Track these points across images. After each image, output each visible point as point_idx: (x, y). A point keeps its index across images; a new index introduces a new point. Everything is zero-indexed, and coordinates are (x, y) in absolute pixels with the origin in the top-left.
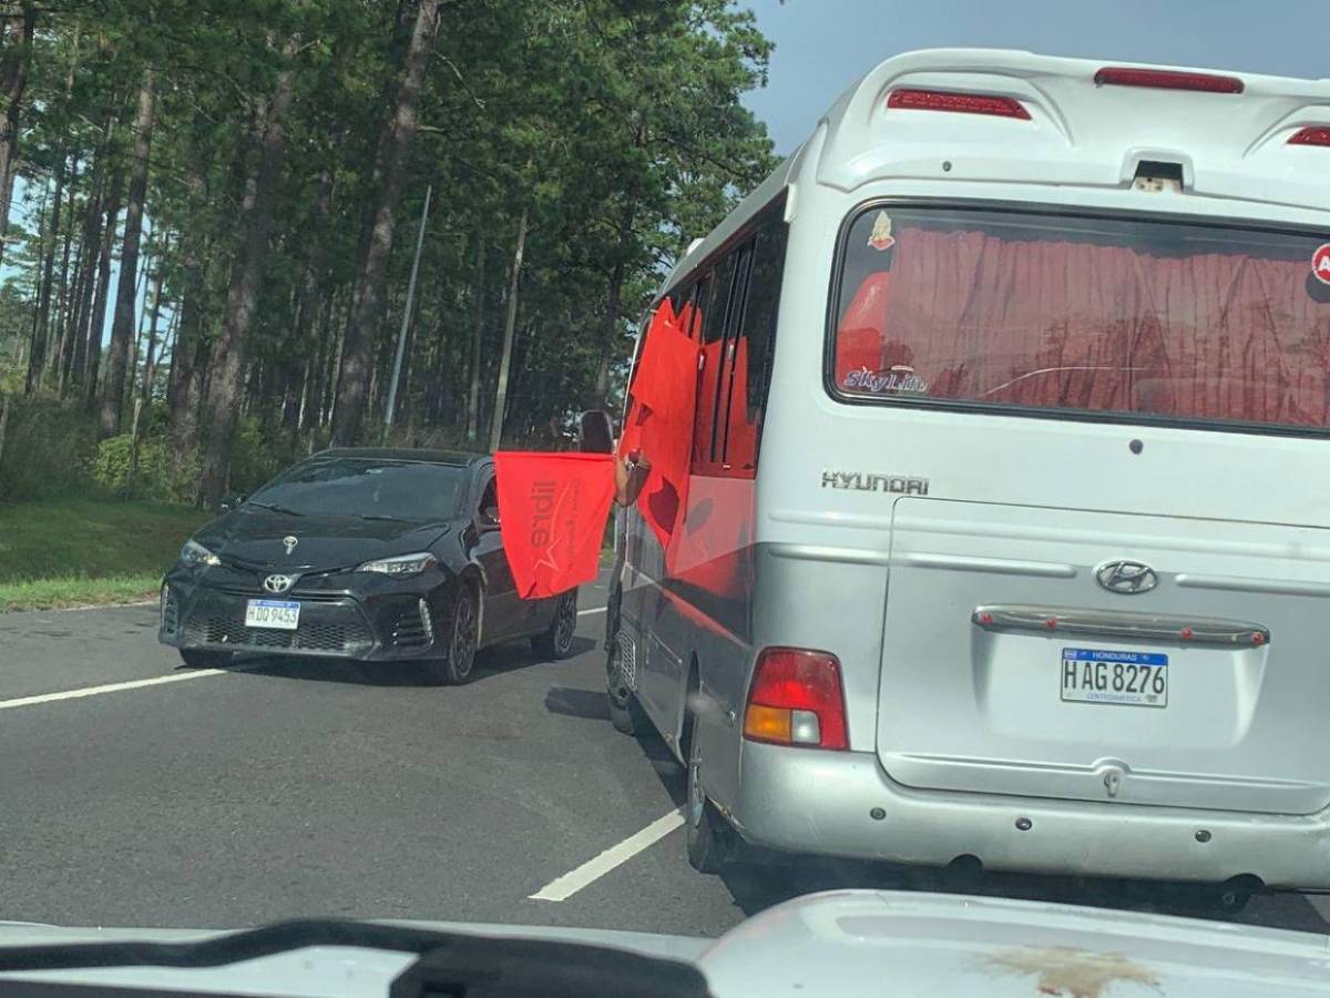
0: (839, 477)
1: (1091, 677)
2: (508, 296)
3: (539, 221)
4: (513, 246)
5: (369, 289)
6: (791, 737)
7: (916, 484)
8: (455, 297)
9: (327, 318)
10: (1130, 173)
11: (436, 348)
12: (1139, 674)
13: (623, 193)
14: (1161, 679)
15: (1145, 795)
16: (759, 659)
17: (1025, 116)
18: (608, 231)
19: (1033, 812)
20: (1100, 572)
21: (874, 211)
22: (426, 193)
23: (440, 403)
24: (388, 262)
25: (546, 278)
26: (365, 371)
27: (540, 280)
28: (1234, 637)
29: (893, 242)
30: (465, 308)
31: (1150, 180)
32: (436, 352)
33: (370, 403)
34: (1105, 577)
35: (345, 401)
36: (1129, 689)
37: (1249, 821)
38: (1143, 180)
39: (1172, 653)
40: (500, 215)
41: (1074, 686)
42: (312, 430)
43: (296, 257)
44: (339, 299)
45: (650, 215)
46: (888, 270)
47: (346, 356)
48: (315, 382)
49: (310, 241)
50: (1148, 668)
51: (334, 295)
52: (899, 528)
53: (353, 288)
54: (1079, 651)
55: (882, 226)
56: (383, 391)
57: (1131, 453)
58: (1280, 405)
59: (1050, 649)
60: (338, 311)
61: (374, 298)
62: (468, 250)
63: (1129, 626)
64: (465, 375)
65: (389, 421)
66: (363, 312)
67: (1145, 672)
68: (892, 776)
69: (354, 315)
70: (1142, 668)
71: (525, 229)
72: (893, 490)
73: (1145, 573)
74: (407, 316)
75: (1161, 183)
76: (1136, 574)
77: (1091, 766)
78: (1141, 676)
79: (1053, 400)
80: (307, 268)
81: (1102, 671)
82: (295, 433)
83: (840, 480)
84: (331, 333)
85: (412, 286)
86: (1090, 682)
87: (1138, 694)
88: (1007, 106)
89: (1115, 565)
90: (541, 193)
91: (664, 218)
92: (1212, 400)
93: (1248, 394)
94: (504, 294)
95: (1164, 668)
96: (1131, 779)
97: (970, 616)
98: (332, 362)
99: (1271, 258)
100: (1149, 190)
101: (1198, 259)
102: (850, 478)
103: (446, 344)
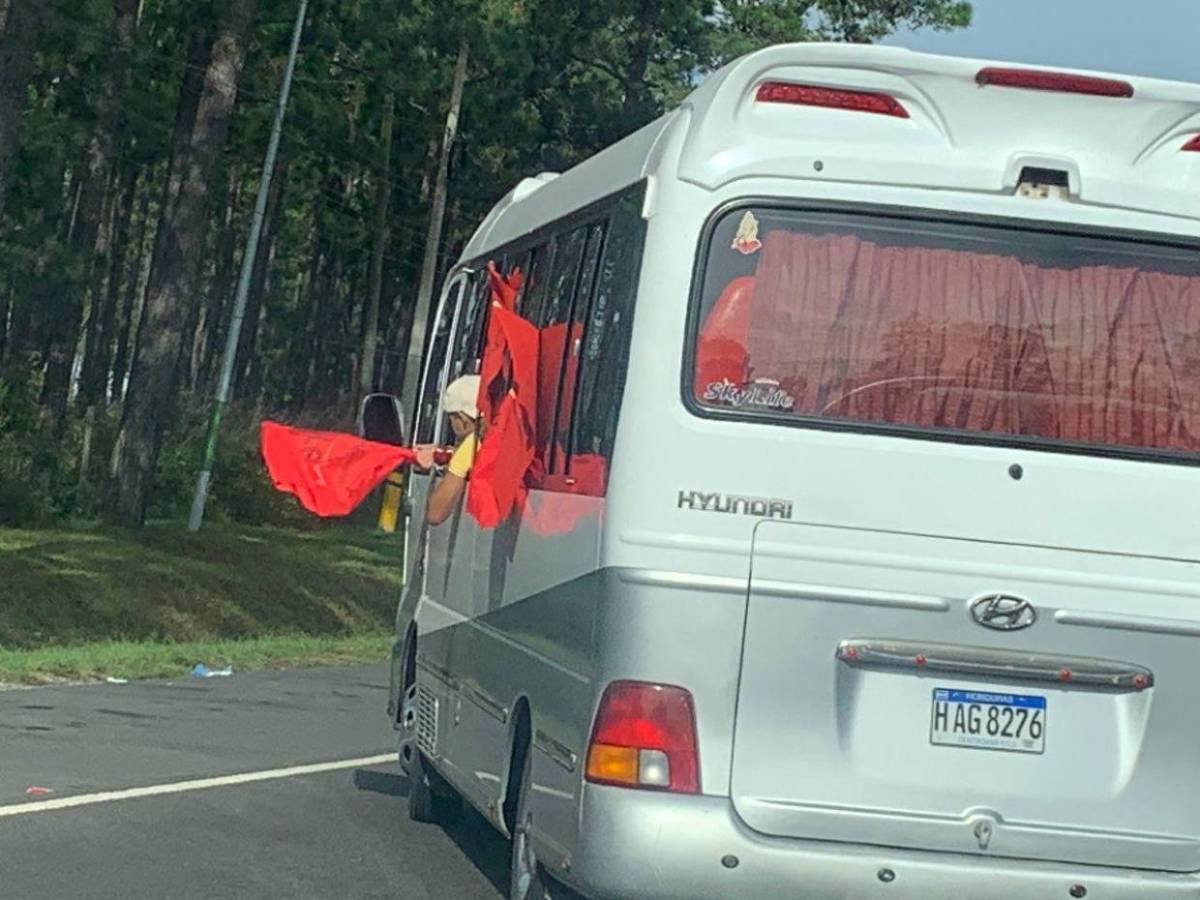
0: (696, 497)
1: (963, 719)
2: (432, 191)
3: (489, 63)
4: (442, 105)
5: (195, 172)
6: (638, 779)
7: (779, 506)
8: (343, 188)
9: (126, 220)
10: (1013, 180)
11: (308, 273)
12: (1015, 716)
13: (631, 18)
14: (1039, 724)
15: (1016, 847)
16: (605, 694)
17: (903, 114)
18: (604, 83)
19: (898, 863)
20: (975, 606)
21: (739, 212)
22: (297, 12)
23: (311, 369)
24: (229, 127)
25: (499, 160)
26: (185, 311)
27: (486, 162)
28: (1115, 680)
29: (760, 245)
30: (358, 208)
31: (1035, 186)
32: (308, 281)
33: (194, 366)
34: (980, 610)
35: (151, 361)
36: (1004, 733)
37: (1128, 877)
38: (1027, 186)
39: (1052, 695)
40: (422, 52)
41: (945, 728)
42: (90, 411)
43: (74, 116)
44: (147, 189)
45: (677, 57)
46: (753, 274)
47: (154, 286)
48: (100, 328)
49: (100, 90)
50: (1026, 712)
51: (138, 182)
52: (758, 554)
53: (169, 172)
54: (951, 691)
55: (749, 227)
56: (216, 345)
57: (1010, 479)
58: (1170, 429)
59: (920, 689)
60: (145, 210)
61: (203, 188)
62: (367, 108)
63: (1005, 665)
64: (356, 321)
65: (222, 398)
66: (184, 211)
67: (1022, 715)
68: (746, 821)
69: (168, 216)
70: (1019, 711)
71: (463, 77)
72: (754, 513)
73: (1022, 609)
74: (258, 218)
75: (1047, 190)
76: (1014, 608)
77: (962, 815)
78: (1018, 719)
79: (928, 420)
80: (93, 135)
81: (975, 714)
82: (62, 414)
83: (697, 501)
84: (132, 245)
85: (269, 168)
86: (962, 725)
87: (1014, 738)
88: (884, 104)
89: (991, 599)
90: (491, 18)
91: (700, 61)
92: (1098, 423)
93: (1137, 418)
94: (425, 185)
95: (1042, 711)
96: (1005, 831)
97: (835, 650)
98: (132, 294)
99: (1165, 272)
100: (1035, 197)
101: (1087, 271)
102: (709, 498)
103: (325, 268)
